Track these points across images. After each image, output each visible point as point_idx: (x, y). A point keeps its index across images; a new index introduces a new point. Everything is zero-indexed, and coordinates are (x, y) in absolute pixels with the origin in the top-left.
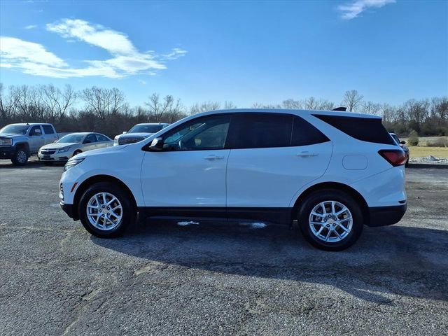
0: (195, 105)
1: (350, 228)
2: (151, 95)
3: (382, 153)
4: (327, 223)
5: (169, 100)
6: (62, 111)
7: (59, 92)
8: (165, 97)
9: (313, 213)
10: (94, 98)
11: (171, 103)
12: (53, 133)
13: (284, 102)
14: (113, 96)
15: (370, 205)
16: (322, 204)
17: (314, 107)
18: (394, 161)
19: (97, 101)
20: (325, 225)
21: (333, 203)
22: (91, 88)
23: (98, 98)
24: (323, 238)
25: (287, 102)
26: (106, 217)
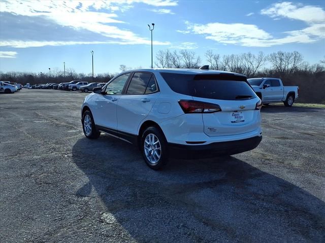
6: (254, 71)
7: (254, 57)
10: (278, 60)
21: (153, 135)
22: (277, 53)
23: (281, 60)
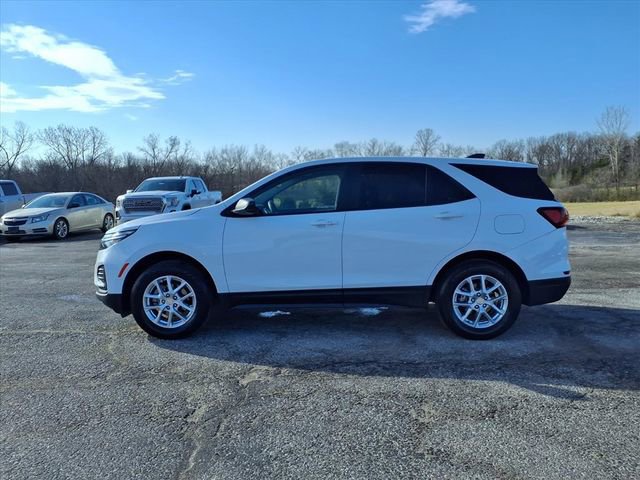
0: (211, 150)
1: (505, 308)
2: (147, 136)
3: (541, 211)
4: (475, 304)
5: (174, 143)
6: (11, 162)
8: (167, 138)
9: (457, 291)
10: (62, 142)
11: (176, 147)
12: (16, 193)
13: (337, 146)
14: (90, 138)
15: (530, 277)
16: (469, 280)
17: (376, 152)
18: (557, 222)
19: (65, 146)
20: (473, 306)
21: (483, 277)
22: (56, 127)
23: (67, 141)
24: (471, 324)
25: (340, 147)
26: (171, 311)
